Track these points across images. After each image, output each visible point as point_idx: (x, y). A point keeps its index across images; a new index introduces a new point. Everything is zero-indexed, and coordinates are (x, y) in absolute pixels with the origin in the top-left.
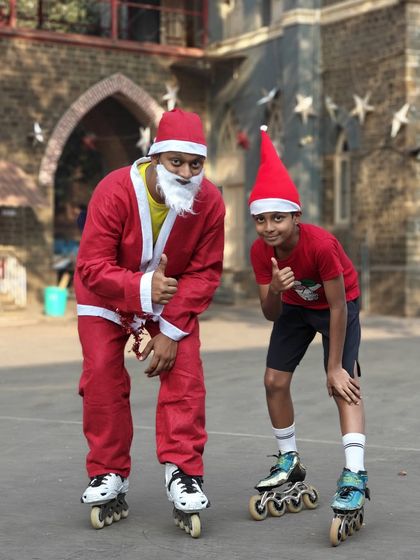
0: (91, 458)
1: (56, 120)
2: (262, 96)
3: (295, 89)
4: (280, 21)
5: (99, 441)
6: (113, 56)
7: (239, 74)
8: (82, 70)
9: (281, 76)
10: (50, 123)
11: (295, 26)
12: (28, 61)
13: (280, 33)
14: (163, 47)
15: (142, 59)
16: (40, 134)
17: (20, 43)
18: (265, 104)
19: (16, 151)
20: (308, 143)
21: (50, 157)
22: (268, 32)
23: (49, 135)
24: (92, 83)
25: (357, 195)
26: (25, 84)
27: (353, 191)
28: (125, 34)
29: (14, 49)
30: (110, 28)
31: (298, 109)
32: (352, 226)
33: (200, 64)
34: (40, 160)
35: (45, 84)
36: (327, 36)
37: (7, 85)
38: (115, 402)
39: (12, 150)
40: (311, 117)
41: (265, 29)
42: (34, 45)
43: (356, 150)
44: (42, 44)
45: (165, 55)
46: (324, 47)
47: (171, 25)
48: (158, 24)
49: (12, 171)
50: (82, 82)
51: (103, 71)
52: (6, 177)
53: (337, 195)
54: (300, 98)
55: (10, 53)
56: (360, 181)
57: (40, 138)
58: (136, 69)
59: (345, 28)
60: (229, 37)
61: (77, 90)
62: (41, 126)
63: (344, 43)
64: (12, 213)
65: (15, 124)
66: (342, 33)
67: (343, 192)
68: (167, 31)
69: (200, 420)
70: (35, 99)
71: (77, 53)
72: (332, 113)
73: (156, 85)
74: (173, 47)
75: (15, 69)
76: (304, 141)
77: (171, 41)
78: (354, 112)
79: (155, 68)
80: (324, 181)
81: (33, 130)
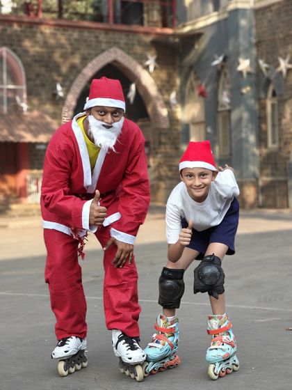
0: (58, 327)
1: (72, 82)
2: (214, 60)
3: (238, 55)
4: (225, 8)
5: (62, 315)
6: (111, 35)
7: (199, 45)
8: (89, 46)
9: (227, 46)
10: (67, 83)
11: (236, 11)
12: (52, 41)
13: (226, 15)
14: (145, 28)
15: (131, 37)
16: (62, 91)
17: (46, 29)
18: (216, 66)
19: (44, 104)
20: (248, 92)
21: (68, 107)
22: (218, 15)
23: (67, 91)
24: (96, 55)
25: (283, 127)
26: (50, 57)
27: (280, 125)
28: (119, 20)
29: (42, 33)
30: (108, 16)
31: (240, 68)
32: (280, 149)
33: (171, 39)
34: (61, 110)
35: (64, 56)
36: (259, 17)
37: (37, 58)
38: (71, 287)
39: (42, 103)
40: (249, 74)
41: (216, 13)
42: (55, 30)
43: (281, 95)
44: (61, 29)
45: (147, 34)
46: (257, 25)
47: (150, 13)
48: (142, 12)
49: (42, 117)
50: (90, 54)
51: (104, 46)
52: (38, 121)
53: (269, 127)
54: (241, 60)
55: (39, 36)
56: (284, 117)
57: (61, 94)
58: (126, 44)
59: (271, 11)
60: (191, 19)
61: (85, 60)
62: (62, 86)
63: (270, 21)
64: (43, 147)
65: (43, 85)
66: (269, 14)
67: (273, 126)
68: (148, 16)
69: (135, 297)
70: (57, 67)
71: (86, 34)
72: (264, 70)
73: (141, 54)
74: (153, 28)
75: (42, 47)
76: (244, 91)
77: (151, 24)
78: (279, 69)
79: (140, 43)
80: (260, 118)
81: (55, 88)
